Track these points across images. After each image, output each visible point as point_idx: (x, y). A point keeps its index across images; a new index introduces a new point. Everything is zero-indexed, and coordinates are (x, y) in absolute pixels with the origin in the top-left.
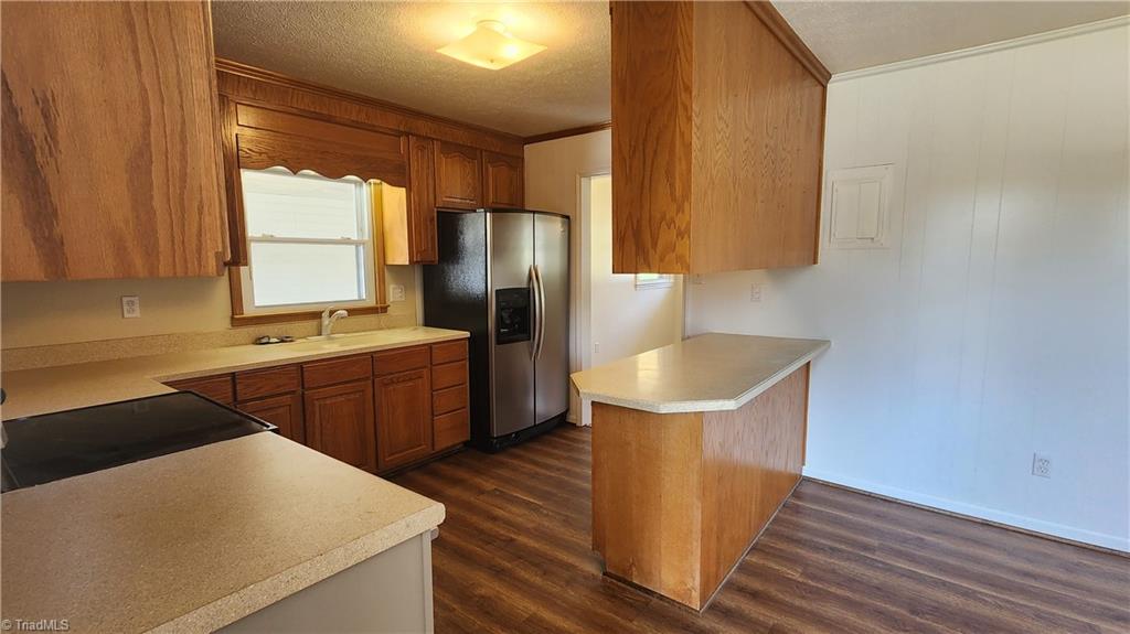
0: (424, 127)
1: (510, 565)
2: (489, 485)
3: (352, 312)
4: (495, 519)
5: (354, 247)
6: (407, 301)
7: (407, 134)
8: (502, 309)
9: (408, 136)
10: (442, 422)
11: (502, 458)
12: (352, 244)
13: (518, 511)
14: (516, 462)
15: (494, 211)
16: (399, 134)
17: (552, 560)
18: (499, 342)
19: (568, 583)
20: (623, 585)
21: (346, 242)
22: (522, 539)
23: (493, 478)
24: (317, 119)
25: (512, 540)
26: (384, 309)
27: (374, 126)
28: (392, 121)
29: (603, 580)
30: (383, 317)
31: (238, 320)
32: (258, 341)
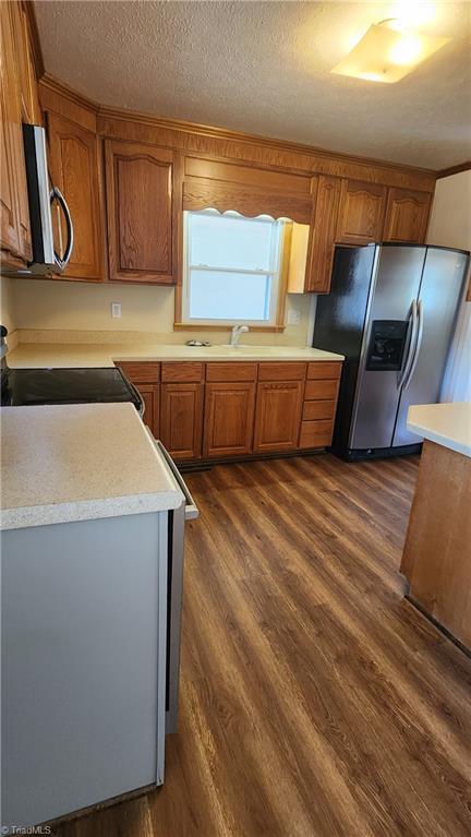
0: (334, 167)
1: (323, 556)
2: (333, 486)
3: (253, 329)
4: (326, 514)
5: (265, 277)
6: (302, 325)
7: (318, 175)
8: (377, 339)
9: (318, 176)
10: (308, 426)
11: (353, 467)
12: (264, 274)
13: (349, 515)
14: (364, 474)
15: (384, 244)
16: (309, 175)
17: (362, 567)
18: (368, 368)
19: (368, 591)
20: (422, 616)
21: (259, 272)
22: (343, 539)
23: (338, 481)
24: (242, 166)
25: (333, 537)
26: (281, 330)
27: (290, 169)
28: (306, 163)
29: (403, 602)
30: (279, 337)
31: (178, 327)
32: (190, 344)
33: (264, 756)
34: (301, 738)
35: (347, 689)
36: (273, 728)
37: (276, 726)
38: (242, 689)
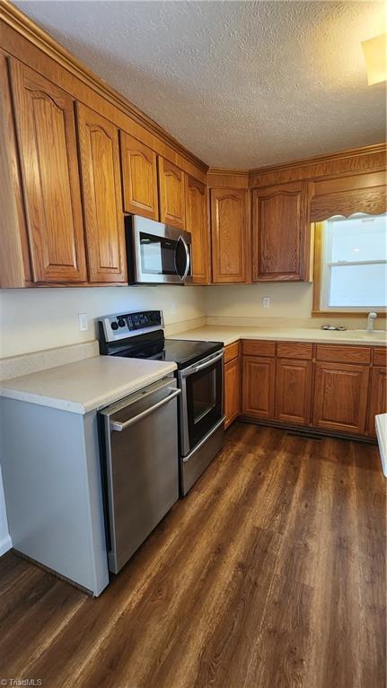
31: (316, 314)
33: (153, 636)
34: (184, 651)
35: (254, 656)
36: (176, 627)
37: (178, 628)
38: (182, 591)
